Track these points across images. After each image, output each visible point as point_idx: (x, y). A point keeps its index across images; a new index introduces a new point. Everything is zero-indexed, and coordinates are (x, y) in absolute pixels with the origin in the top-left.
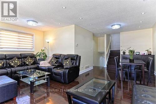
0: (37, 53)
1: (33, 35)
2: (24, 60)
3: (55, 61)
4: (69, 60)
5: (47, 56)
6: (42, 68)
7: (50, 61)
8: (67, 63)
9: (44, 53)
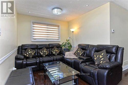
0: (63, 43)
1: (58, 26)
2: (51, 49)
3: (81, 53)
4: (103, 53)
5: (72, 46)
6: (67, 59)
7: (76, 52)
8: (101, 57)
9: (69, 43)
